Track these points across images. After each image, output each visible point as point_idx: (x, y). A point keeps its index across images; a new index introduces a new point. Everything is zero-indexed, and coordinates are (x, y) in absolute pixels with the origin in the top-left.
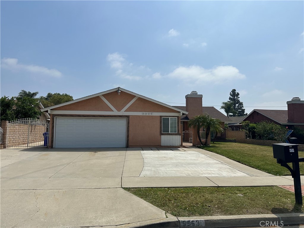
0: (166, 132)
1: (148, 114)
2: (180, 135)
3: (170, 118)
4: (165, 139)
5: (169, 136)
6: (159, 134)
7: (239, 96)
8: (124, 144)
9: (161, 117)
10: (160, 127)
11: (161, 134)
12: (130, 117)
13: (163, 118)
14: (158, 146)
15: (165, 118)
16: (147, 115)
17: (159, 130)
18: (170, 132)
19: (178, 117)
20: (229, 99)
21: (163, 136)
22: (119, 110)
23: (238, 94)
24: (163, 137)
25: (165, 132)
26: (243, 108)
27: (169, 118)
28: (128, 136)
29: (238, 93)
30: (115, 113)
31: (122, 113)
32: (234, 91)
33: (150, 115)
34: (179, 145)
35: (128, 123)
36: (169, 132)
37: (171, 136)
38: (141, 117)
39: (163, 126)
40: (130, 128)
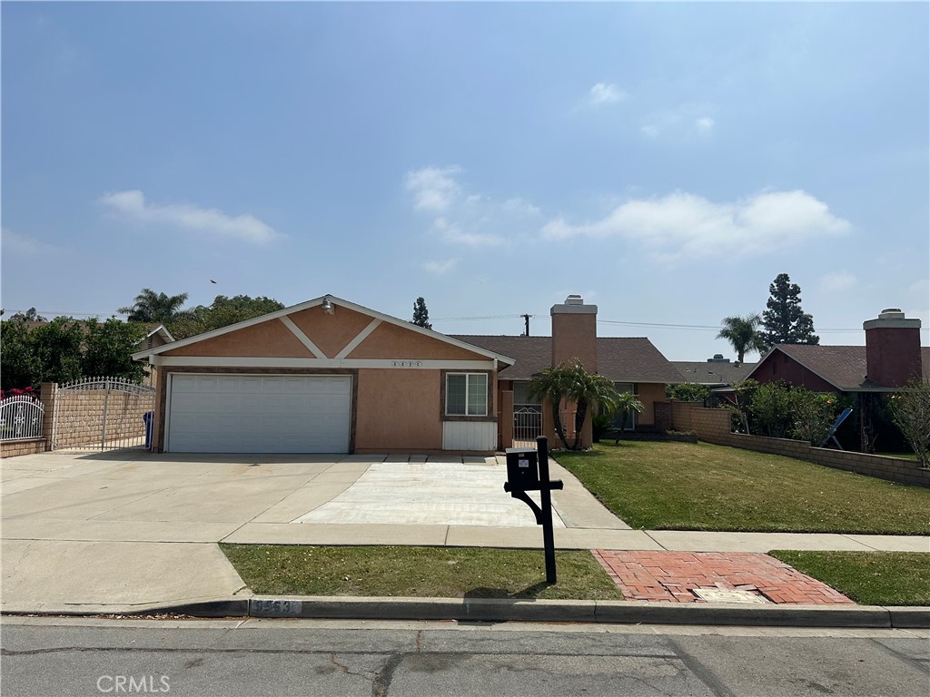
0: (458, 413)
1: (406, 364)
2: (495, 422)
3: (467, 374)
4: (454, 433)
5: (465, 423)
6: (437, 417)
7: (798, 296)
8: (344, 444)
9: (443, 371)
10: (441, 399)
11: (444, 419)
12: (360, 373)
13: (449, 376)
14: (434, 451)
15: (454, 376)
16: (406, 366)
17: (437, 409)
18: (467, 414)
19: (490, 372)
20: (769, 306)
21: (447, 423)
22: (331, 355)
23: (796, 290)
24: (448, 426)
25: (455, 413)
26: (813, 334)
27: (465, 376)
28: (354, 424)
29: (795, 287)
30: (322, 361)
31: (340, 361)
32: (783, 279)
33: (414, 367)
34: (491, 449)
35: (355, 389)
36: (464, 413)
37: (471, 424)
38: (389, 372)
39: (450, 397)
40: (360, 402)
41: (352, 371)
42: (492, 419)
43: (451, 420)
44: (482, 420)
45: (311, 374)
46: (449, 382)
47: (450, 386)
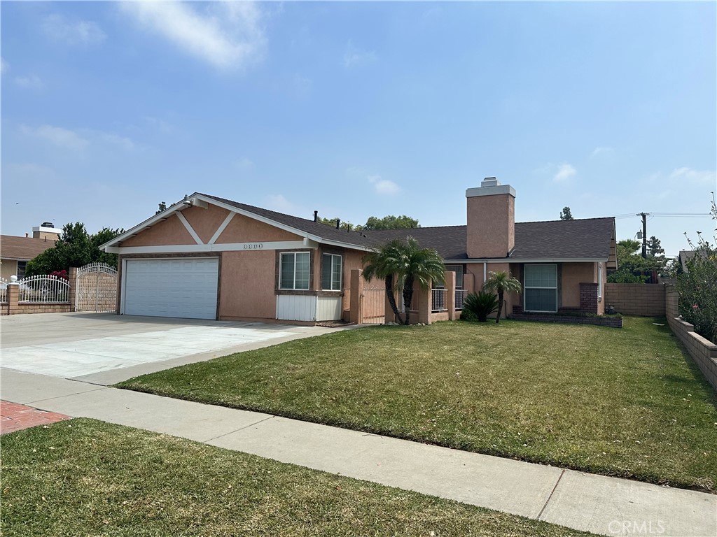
0: (288, 287)
4: (286, 304)
5: (293, 296)
6: (273, 291)
9: (277, 251)
10: (276, 276)
12: (224, 255)
15: (285, 254)
16: (253, 248)
18: (294, 289)
19: (311, 251)
21: (281, 296)
22: (206, 242)
24: (281, 299)
25: (285, 287)
27: (294, 255)
28: (218, 296)
31: (211, 247)
34: (312, 319)
35: (220, 268)
37: (298, 297)
38: (242, 253)
39: (283, 273)
40: (223, 278)
41: (219, 254)
42: (312, 293)
43: (283, 294)
44: (305, 293)
45: (195, 256)
46: (283, 260)
47: (283, 265)
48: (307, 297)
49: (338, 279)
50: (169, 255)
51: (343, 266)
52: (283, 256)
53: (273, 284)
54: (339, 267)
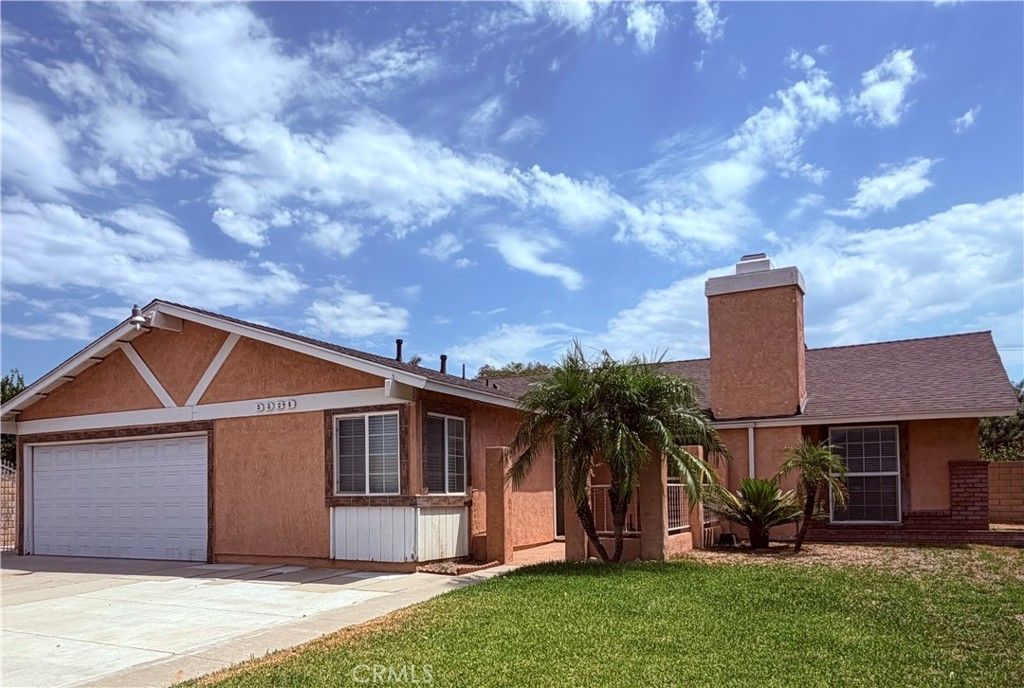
0: (354, 490)
1: (274, 406)
3: (367, 415)
4: (349, 528)
5: (366, 509)
6: (321, 499)
9: (328, 413)
10: (326, 467)
14: (319, 562)
15: (347, 421)
16: (276, 410)
17: (321, 483)
18: (367, 493)
19: (402, 408)
21: (337, 509)
22: (181, 402)
24: (338, 516)
25: (349, 490)
28: (210, 513)
30: (171, 413)
31: (191, 410)
33: (286, 410)
34: (409, 559)
35: (211, 455)
36: (364, 491)
37: (375, 511)
38: (254, 422)
39: (342, 460)
40: (218, 476)
41: (208, 425)
42: (407, 501)
43: (343, 505)
44: (393, 502)
45: (160, 433)
46: (341, 432)
47: (342, 442)
48: (396, 509)
49: (460, 470)
50: (111, 433)
51: (469, 441)
52: (342, 423)
53: (323, 484)
54: (459, 444)
